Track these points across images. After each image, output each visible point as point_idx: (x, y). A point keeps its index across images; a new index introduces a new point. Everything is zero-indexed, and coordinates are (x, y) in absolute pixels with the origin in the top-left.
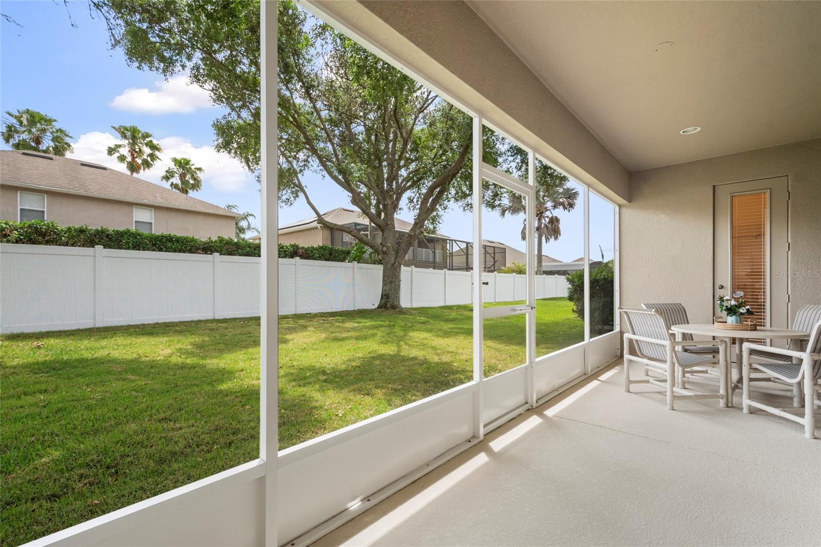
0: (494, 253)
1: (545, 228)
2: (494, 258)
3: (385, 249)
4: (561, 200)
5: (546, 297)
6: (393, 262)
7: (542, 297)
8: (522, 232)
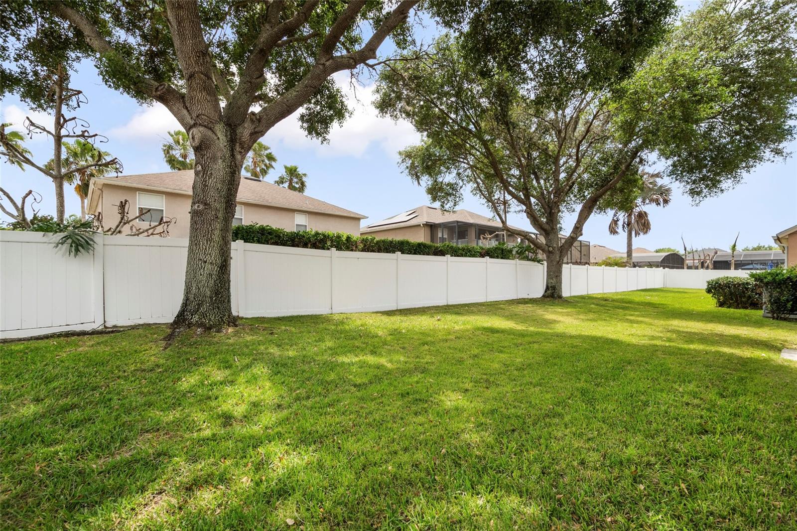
0: (581, 246)
1: (636, 223)
2: (581, 252)
3: (551, 249)
4: (654, 197)
5: (639, 289)
6: (558, 260)
7: (636, 289)
8: (610, 226)
